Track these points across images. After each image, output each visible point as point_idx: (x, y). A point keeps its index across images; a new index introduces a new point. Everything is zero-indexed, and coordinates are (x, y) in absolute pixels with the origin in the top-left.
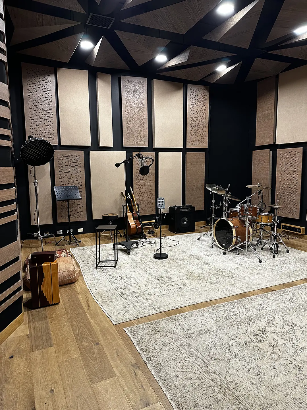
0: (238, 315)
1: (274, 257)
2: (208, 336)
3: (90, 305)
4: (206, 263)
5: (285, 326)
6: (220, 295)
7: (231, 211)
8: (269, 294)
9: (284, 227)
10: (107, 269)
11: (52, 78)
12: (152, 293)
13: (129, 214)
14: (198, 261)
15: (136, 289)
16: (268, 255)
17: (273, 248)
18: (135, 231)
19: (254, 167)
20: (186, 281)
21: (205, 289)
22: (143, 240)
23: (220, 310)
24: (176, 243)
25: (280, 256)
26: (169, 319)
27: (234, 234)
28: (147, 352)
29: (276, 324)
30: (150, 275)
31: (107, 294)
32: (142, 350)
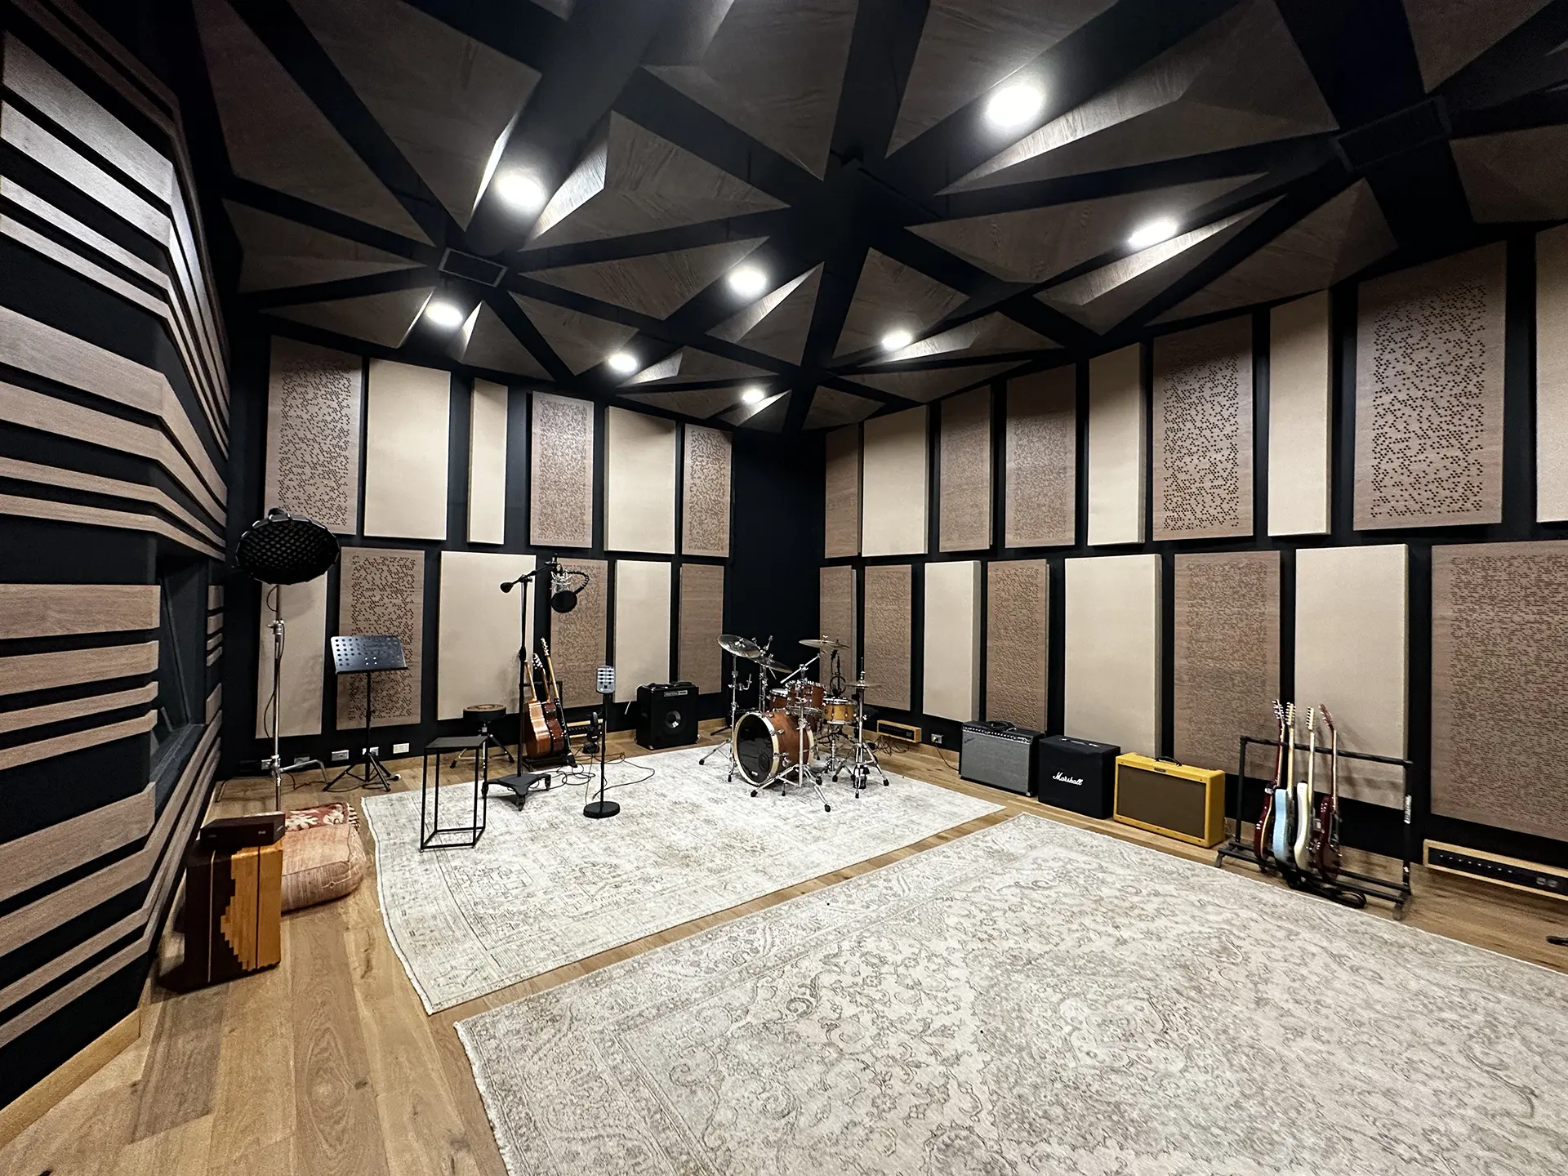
0: (761, 949)
1: (857, 796)
2: (680, 1017)
3: (374, 962)
4: (707, 821)
5: (863, 966)
6: (727, 901)
7: (772, 696)
8: (837, 888)
9: (883, 728)
10: (450, 852)
11: (356, 379)
12: (559, 912)
13: (535, 706)
14: (690, 817)
15: (518, 902)
16: (845, 793)
17: (857, 775)
18: (547, 748)
19: (824, 600)
20: (653, 872)
21: (694, 888)
22: (568, 769)
23: (719, 940)
24: (646, 774)
25: (869, 794)
26: (588, 979)
27: (776, 749)
28: (504, 1089)
29: (842, 964)
30: (564, 861)
31: (432, 923)
32: (490, 1085)
